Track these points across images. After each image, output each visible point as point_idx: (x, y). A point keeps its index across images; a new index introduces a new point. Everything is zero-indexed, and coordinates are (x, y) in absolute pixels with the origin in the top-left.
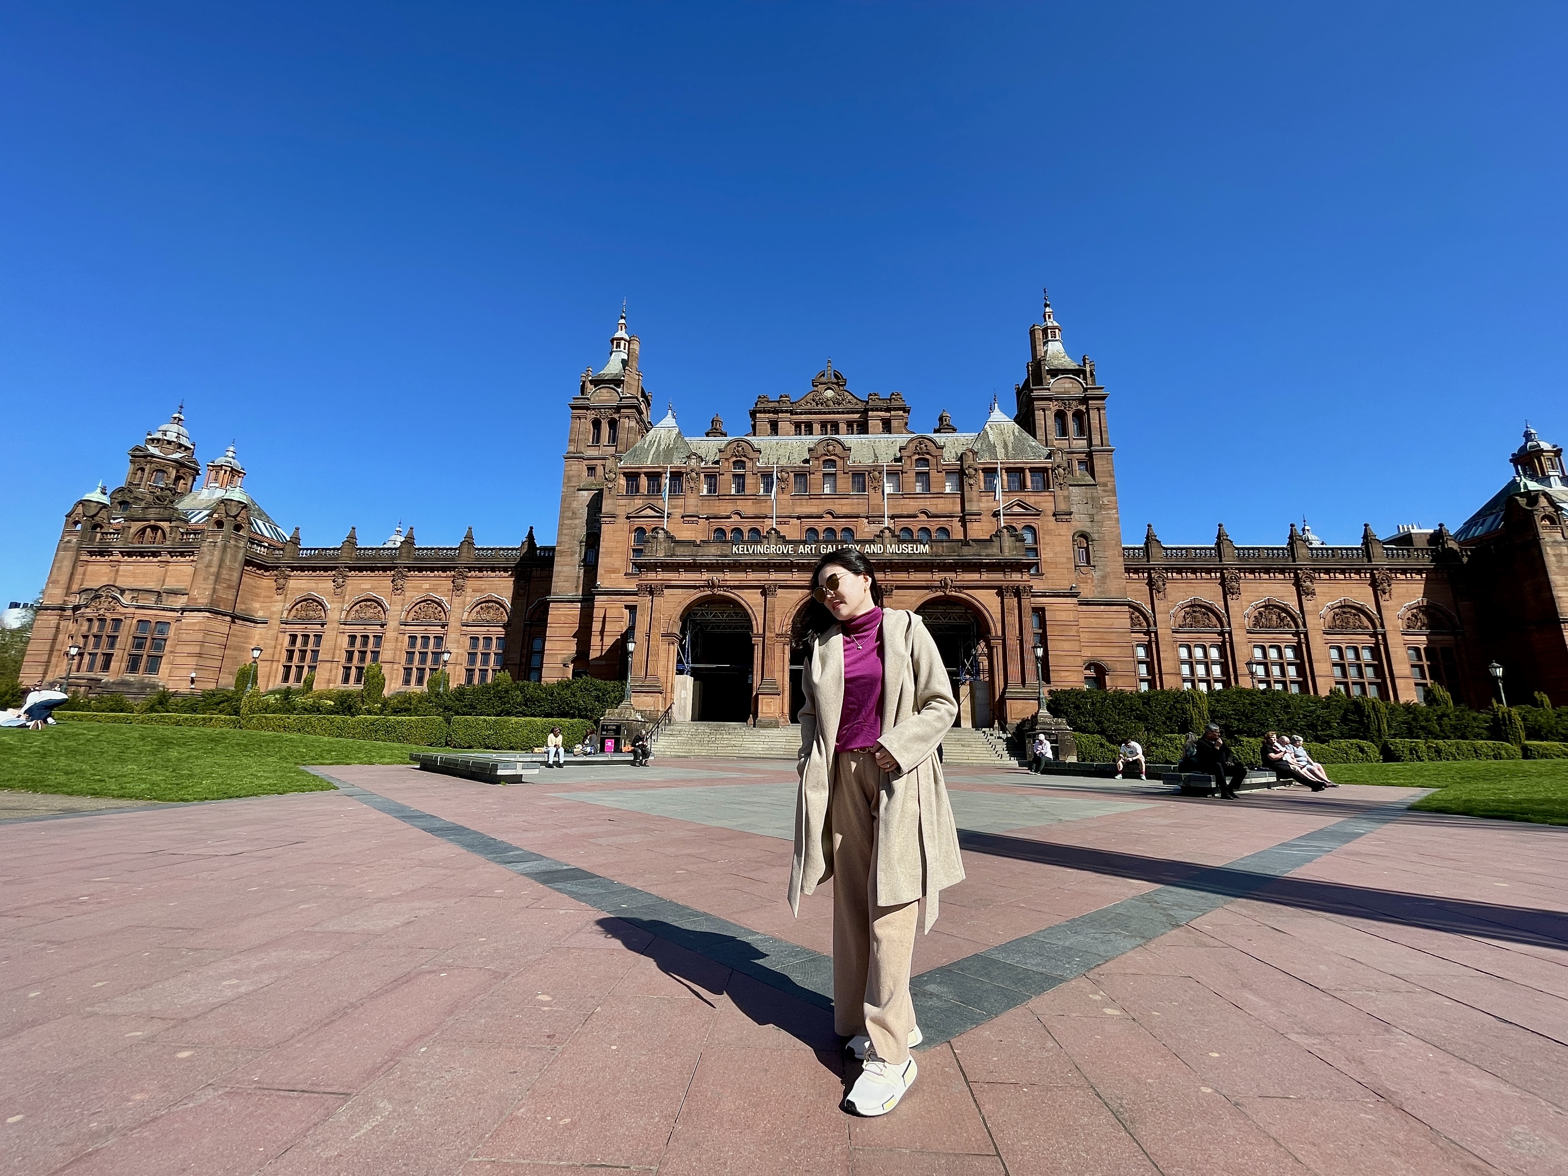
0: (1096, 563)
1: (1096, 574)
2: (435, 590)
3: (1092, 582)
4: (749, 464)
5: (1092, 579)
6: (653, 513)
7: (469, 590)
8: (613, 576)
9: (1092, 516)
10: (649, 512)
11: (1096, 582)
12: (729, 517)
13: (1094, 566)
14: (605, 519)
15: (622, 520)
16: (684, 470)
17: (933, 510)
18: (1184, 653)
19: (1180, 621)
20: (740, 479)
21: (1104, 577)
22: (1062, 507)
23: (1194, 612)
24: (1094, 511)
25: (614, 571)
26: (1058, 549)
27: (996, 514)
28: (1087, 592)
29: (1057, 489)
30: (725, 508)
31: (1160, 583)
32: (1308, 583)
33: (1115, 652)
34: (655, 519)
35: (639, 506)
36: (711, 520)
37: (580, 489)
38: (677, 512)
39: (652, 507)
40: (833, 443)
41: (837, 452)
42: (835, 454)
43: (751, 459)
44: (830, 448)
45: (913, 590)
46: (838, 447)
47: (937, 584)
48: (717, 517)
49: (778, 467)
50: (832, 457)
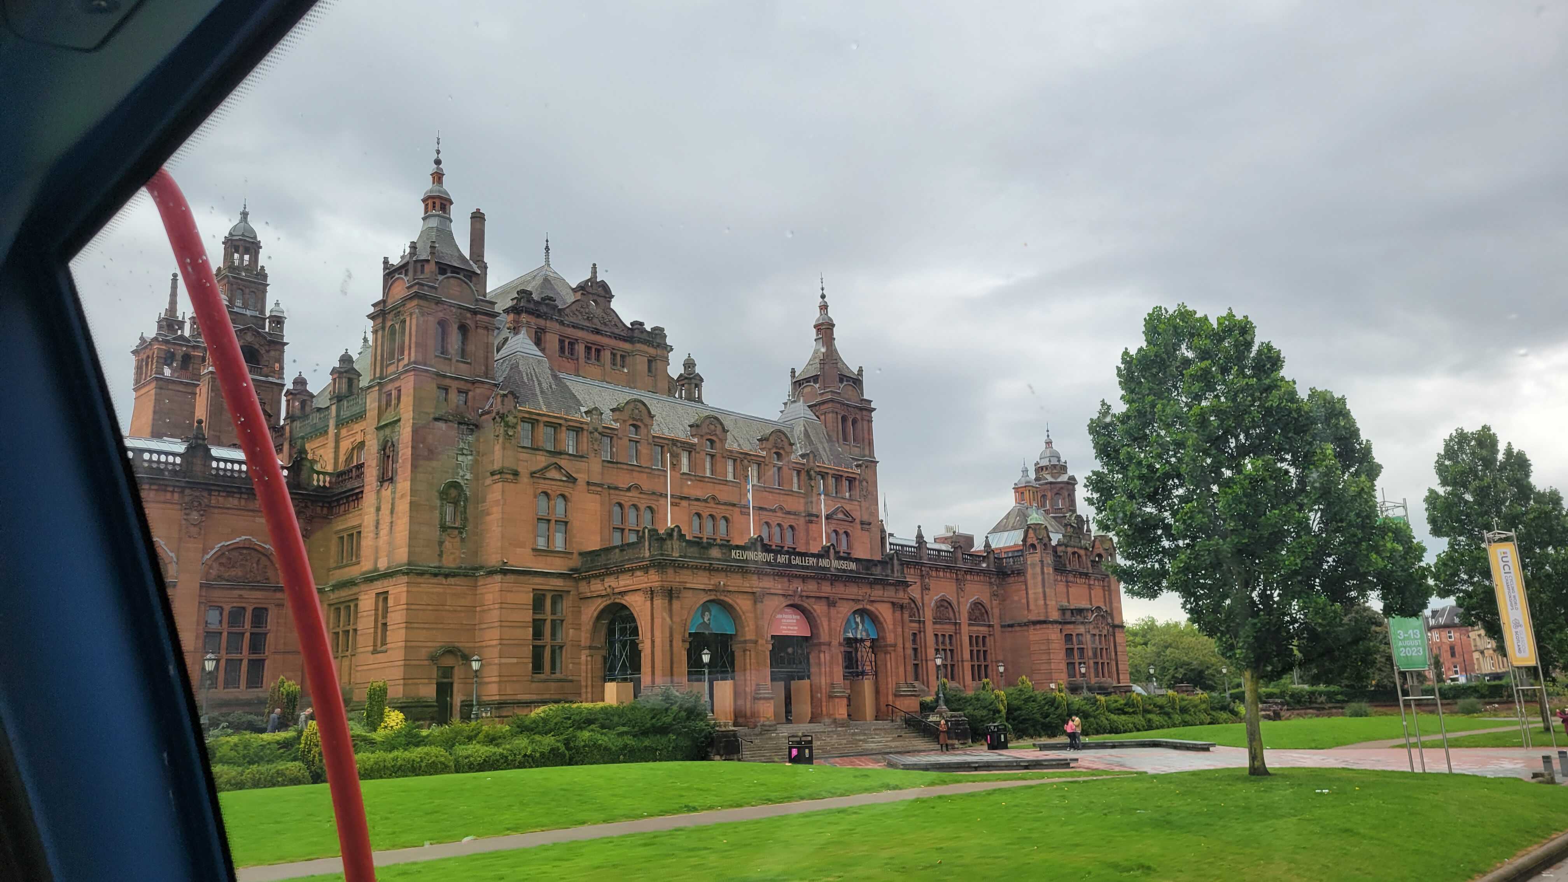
4: (643, 430)
6: (558, 476)
8: (518, 550)
10: (553, 474)
12: (629, 489)
14: (508, 476)
15: (525, 479)
16: (585, 427)
17: (786, 507)
20: (635, 447)
22: (866, 519)
25: (520, 545)
27: (827, 518)
29: (862, 499)
30: (623, 480)
32: (927, 580)
34: (561, 483)
35: (544, 464)
36: (612, 491)
37: (436, 419)
38: (582, 478)
39: (560, 468)
40: (716, 422)
41: (718, 433)
42: (716, 435)
43: (646, 425)
44: (712, 427)
45: (845, 601)
46: (719, 427)
47: (860, 598)
48: (616, 488)
49: (669, 439)
50: (713, 437)
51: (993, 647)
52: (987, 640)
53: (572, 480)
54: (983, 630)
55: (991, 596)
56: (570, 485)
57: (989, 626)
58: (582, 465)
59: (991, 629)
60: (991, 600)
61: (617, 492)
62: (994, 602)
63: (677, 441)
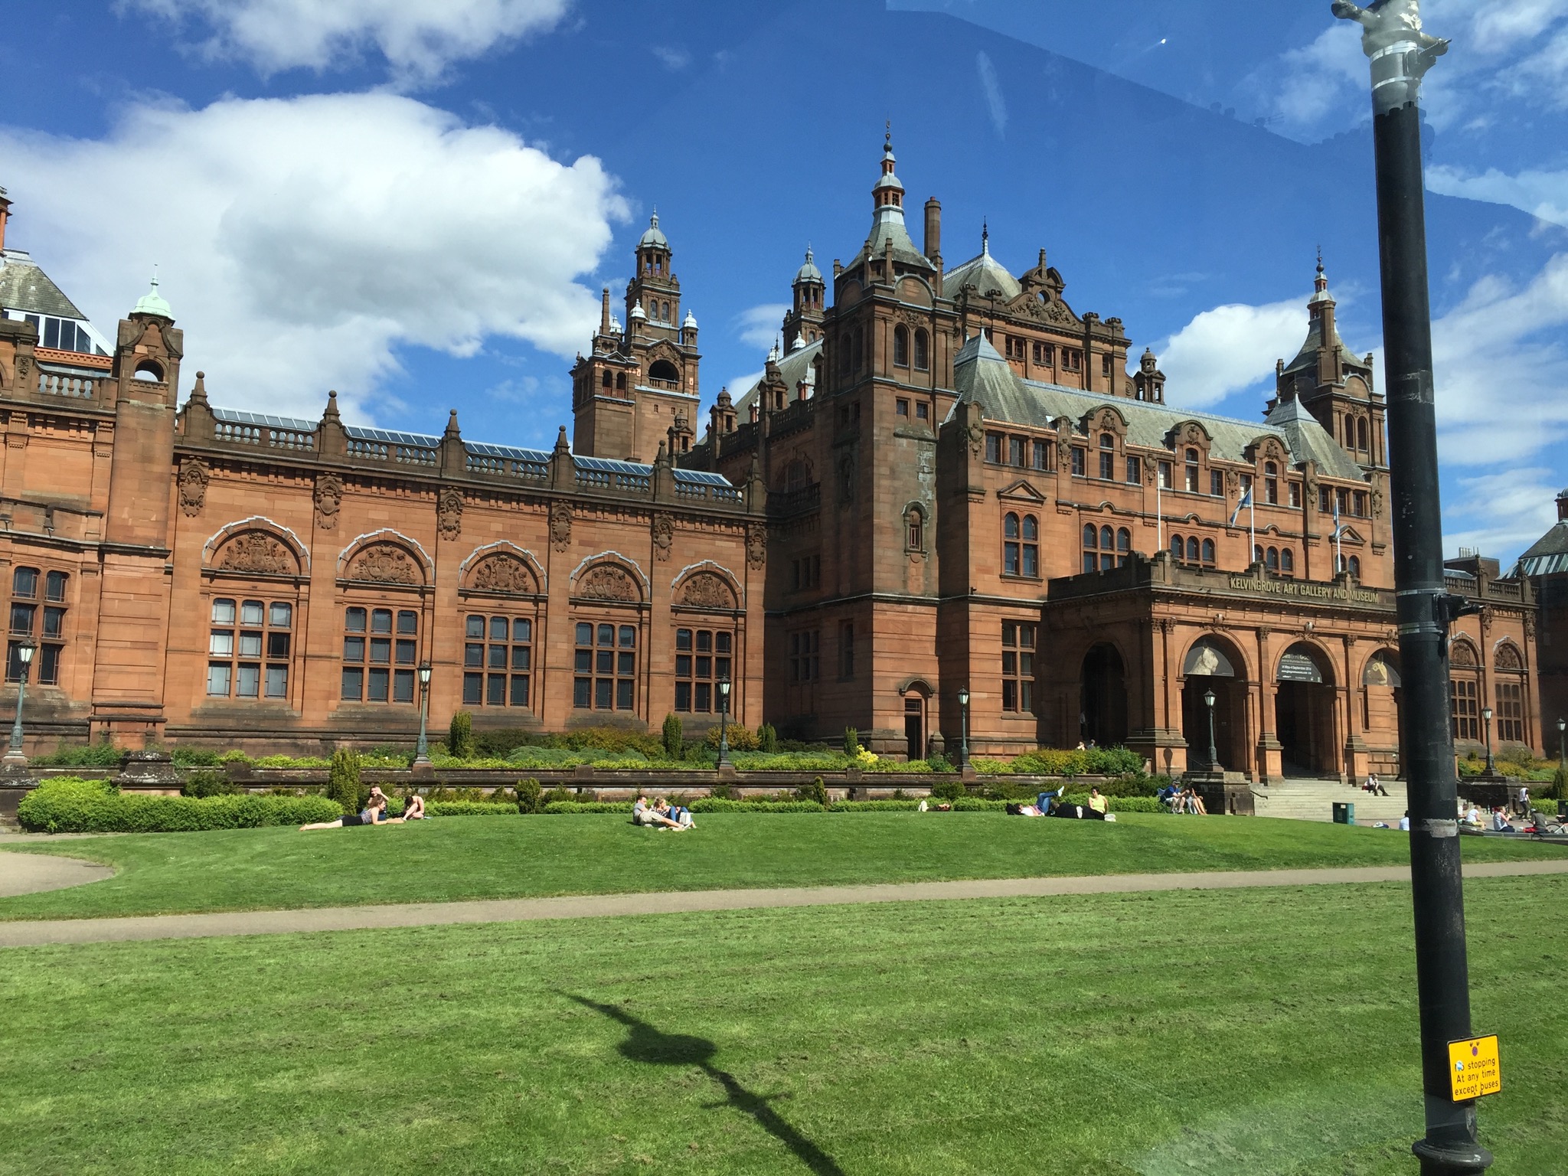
2: (515, 536)
4: (1116, 442)
6: (1025, 495)
7: (574, 541)
8: (987, 577)
10: (1021, 492)
12: (1100, 510)
14: (974, 496)
15: (991, 499)
16: (1054, 439)
17: (1282, 528)
20: (1107, 460)
22: (1378, 538)
25: (987, 570)
27: (1332, 539)
30: (1096, 498)
34: (1029, 503)
35: (1009, 483)
36: (1082, 512)
37: (896, 435)
38: (1050, 497)
39: (1026, 486)
40: (1197, 428)
41: (1200, 441)
42: (1198, 444)
43: (1119, 435)
44: (1194, 435)
45: (1365, 640)
46: (1201, 434)
48: (1088, 509)
49: (1144, 450)
50: (1194, 447)
52: (1520, 690)
53: (1040, 500)
54: (1513, 679)
55: (1525, 635)
56: (1039, 505)
57: (1522, 674)
58: (1052, 482)
59: (1524, 677)
60: (1525, 641)
61: (1088, 512)
62: (1529, 643)
63: (1154, 452)
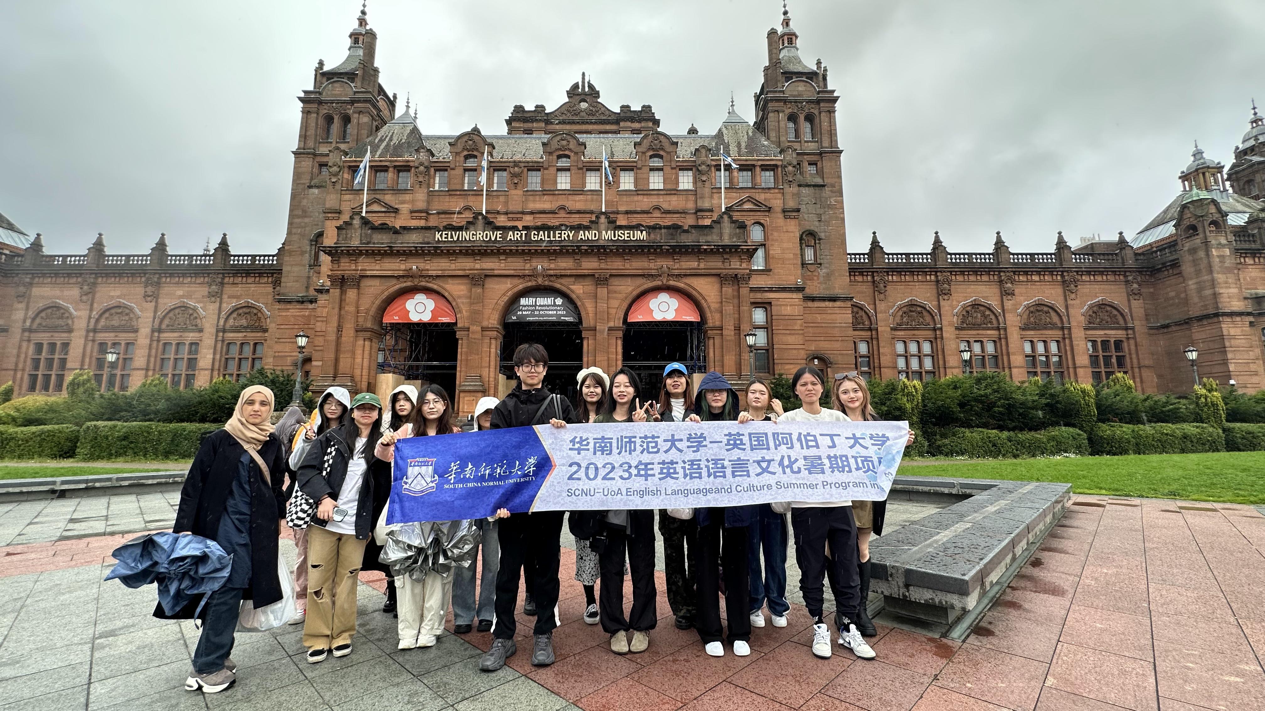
0: (822, 261)
1: (823, 271)
3: (818, 279)
5: (818, 277)
6: (379, 209)
9: (820, 215)
11: (821, 279)
12: (459, 212)
13: (820, 264)
14: (329, 215)
15: (347, 216)
17: (665, 206)
18: (900, 348)
19: (898, 319)
21: (828, 276)
22: (791, 204)
23: (911, 311)
24: (822, 211)
26: (785, 245)
28: (813, 289)
29: (786, 186)
30: (455, 204)
31: (882, 285)
32: (1009, 285)
33: (837, 345)
34: (383, 215)
36: (443, 216)
37: (310, 187)
38: (405, 208)
39: (379, 202)
41: (571, 146)
42: (570, 150)
43: (482, 153)
44: (564, 143)
45: (629, 280)
46: (572, 141)
47: (653, 272)
48: (445, 212)
49: (510, 162)
50: (567, 152)
51: (1133, 351)
52: (1125, 345)
53: (396, 211)
54: (1114, 334)
55: (1128, 295)
56: (393, 215)
57: (1126, 329)
58: (407, 197)
59: (1130, 332)
60: (1129, 301)
61: (447, 216)
62: (1133, 302)
63: (520, 162)
